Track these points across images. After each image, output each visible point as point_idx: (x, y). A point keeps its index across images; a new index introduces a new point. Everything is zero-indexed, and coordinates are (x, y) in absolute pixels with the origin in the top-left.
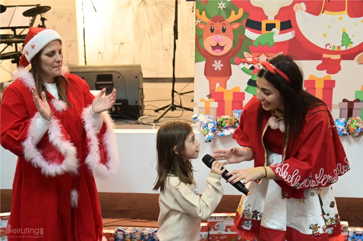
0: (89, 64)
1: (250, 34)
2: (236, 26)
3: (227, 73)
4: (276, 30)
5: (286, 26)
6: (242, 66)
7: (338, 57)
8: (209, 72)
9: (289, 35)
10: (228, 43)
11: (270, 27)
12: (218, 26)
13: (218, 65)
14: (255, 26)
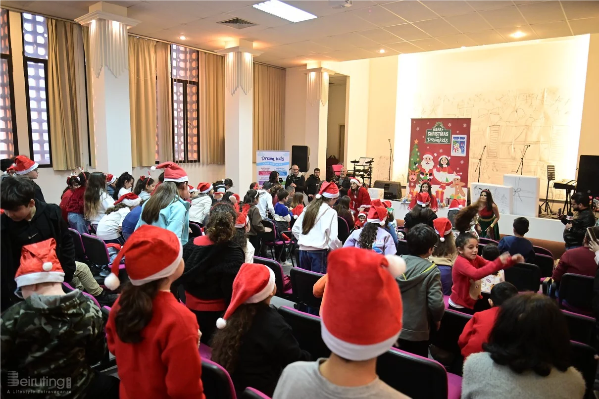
0: (390, 181)
1: (421, 176)
2: (418, 173)
3: (414, 187)
4: (428, 175)
5: (431, 175)
6: (419, 185)
7: (445, 185)
8: (410, 186)
9: (431, 177)
10: (415, 178)
11: (426, 174)
12: (413, 173)
13: (412, 184)
14: (423, 174)
